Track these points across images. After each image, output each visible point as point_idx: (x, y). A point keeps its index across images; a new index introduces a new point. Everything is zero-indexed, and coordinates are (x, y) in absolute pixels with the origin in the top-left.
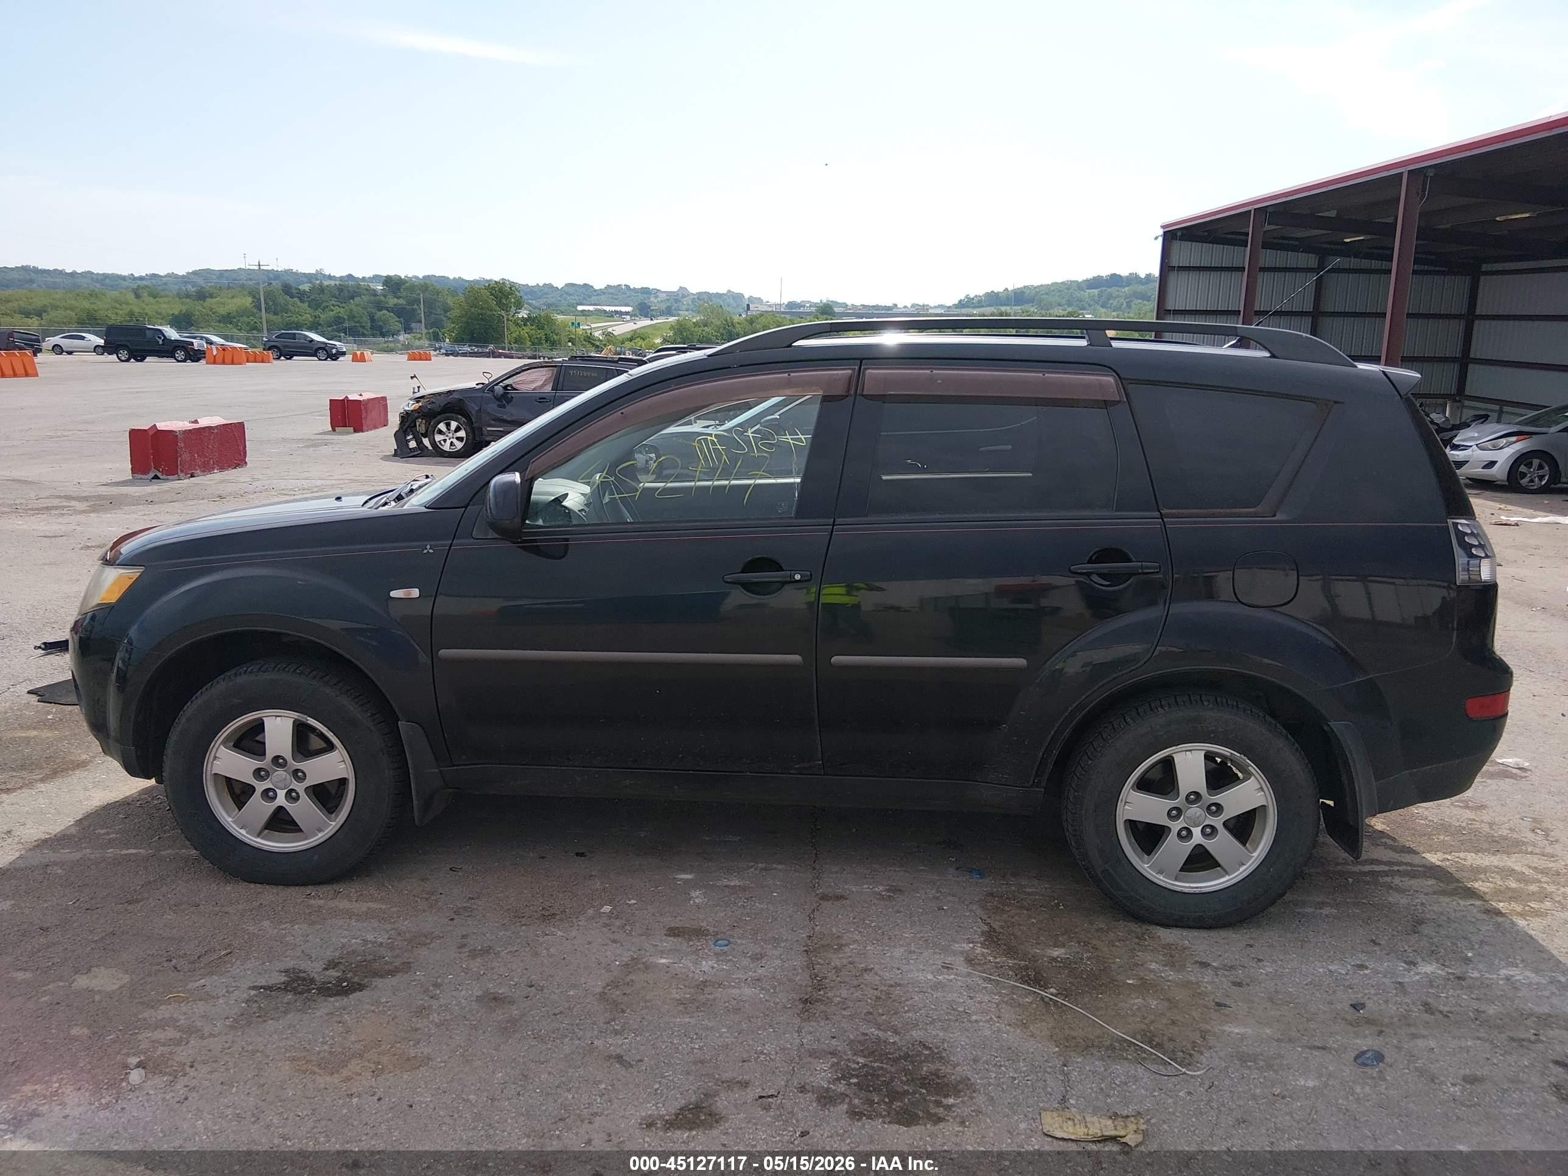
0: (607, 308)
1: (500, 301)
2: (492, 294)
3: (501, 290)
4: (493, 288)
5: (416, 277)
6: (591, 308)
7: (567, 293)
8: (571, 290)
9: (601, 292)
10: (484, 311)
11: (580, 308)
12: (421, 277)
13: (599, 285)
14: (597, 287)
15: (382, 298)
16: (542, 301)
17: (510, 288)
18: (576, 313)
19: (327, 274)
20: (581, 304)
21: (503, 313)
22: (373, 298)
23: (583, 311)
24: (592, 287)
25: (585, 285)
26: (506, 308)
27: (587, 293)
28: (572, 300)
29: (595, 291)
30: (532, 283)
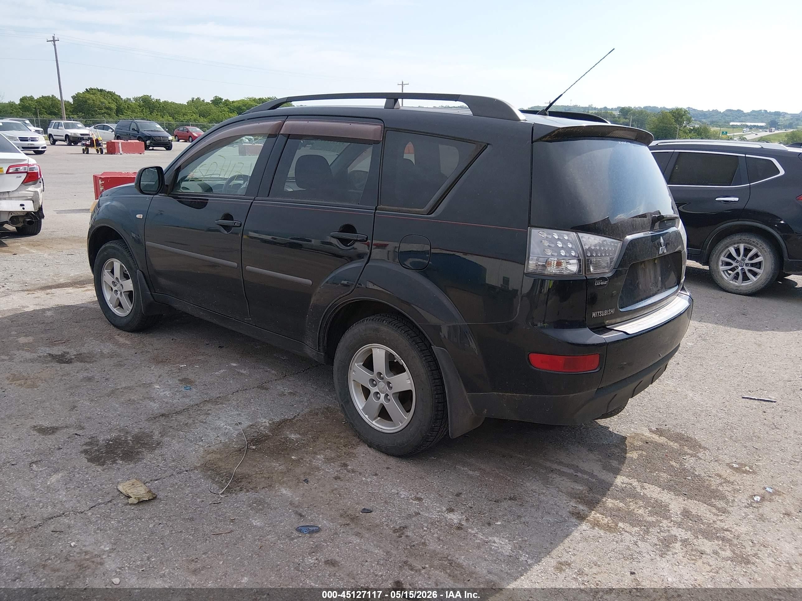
0: (749, 124)
1: (677, 120)
2: (673, 116)
3: (678, 114)
4: (674, 113)
5: (640, 108)
6: (739, 124)
7: (726, 115)
8: (729, 113)
9: (749, 114)
10: (667, 125)
11: (731, 124)
12: (642, 107)
13: (747, 110)
14: (745, 111)
15: (617, 119)
16: (709, 120)
17: (685, 112)
18: (729, 126)
19: (594, 107)
20: (733, 121)
21: (678, 126)
22: (612, 119)
23: (733, 125)
24: (743, 111)
25: (738, 110)
26: (680, 124)
27: (739, 115)
28: (727, 119)
29: (744, 114)
30: (705, 109)
